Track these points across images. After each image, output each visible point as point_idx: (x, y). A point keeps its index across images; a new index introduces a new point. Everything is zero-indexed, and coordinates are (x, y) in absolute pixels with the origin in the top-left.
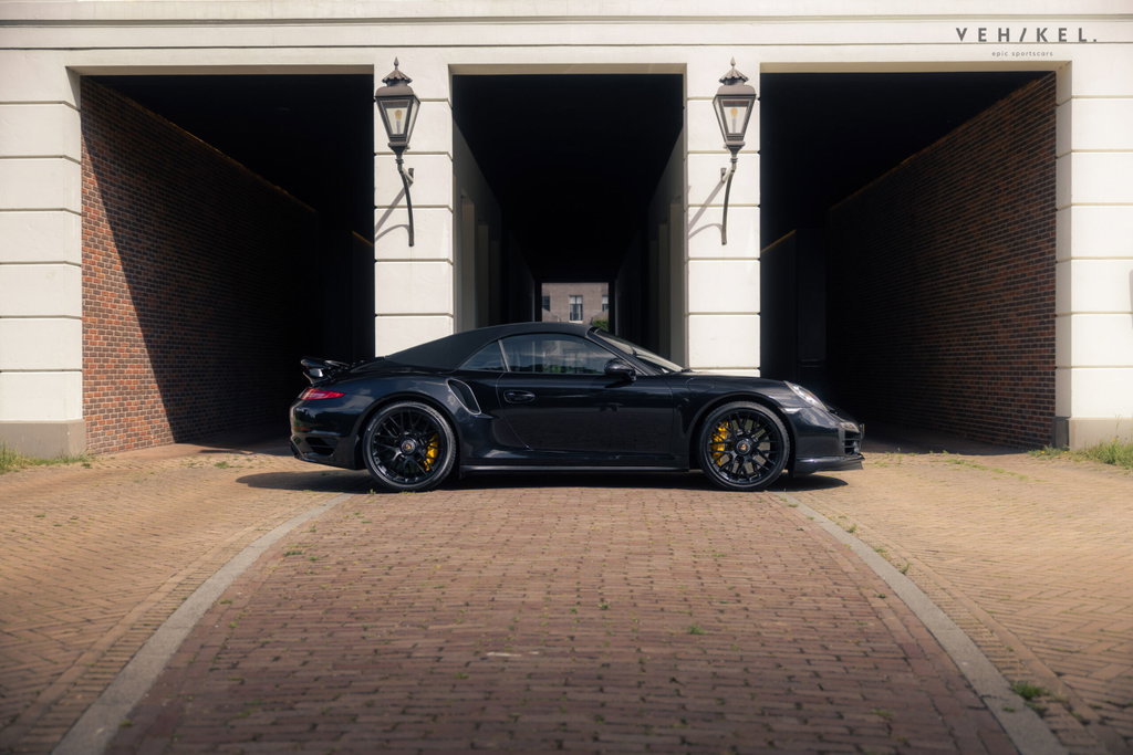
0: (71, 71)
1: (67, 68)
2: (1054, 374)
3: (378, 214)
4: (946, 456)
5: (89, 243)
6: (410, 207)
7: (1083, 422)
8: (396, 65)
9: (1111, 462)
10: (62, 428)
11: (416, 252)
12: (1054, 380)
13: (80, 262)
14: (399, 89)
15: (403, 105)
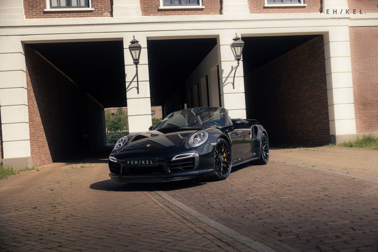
0: (22, 42)
1: (21, 41)
2: (329, 123)
3: (127, 84)
4: (302, 149)
5: (29, 98)
6: (138, 81)
7: (340, 136)
8: (134, 37)
9: (351, 146)
10: (26, 159)
11: (140, 95)
12: (329, 124)
13: (27, 104)
14: (135, 45)
15: (137, 50)
